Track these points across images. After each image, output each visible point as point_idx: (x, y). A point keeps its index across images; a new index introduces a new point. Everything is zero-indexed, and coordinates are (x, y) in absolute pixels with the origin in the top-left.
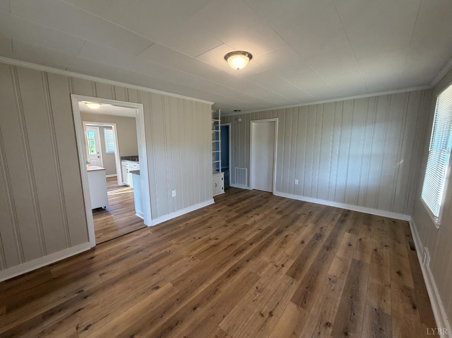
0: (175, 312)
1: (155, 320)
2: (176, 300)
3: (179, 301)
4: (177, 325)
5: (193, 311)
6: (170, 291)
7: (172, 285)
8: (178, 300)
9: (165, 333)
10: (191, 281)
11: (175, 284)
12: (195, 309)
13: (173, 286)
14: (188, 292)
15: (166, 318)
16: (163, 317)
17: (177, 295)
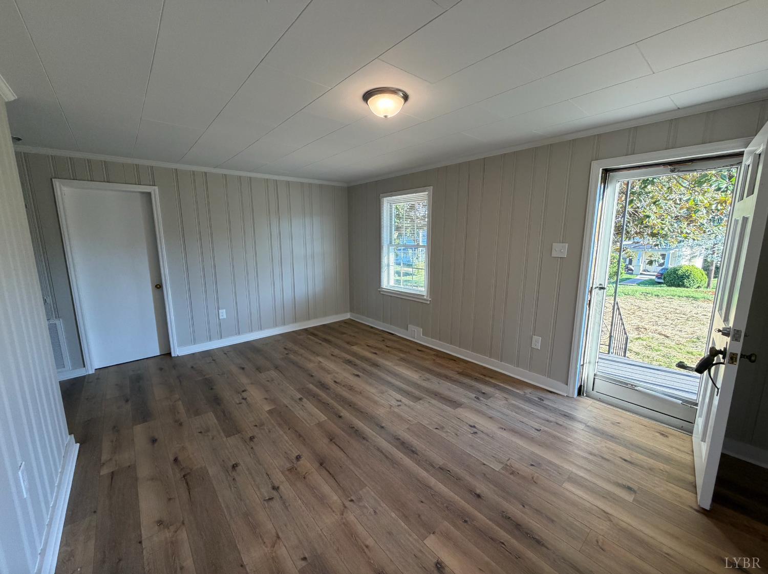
0: (490, 523)
1: (511, 553)
2: (465, 524)
3: (467, 519)
4: (509, 518)
5: (484, 498)
6: (447, 537)
7: (431, 535)
8: (466, 521)
9: (527, 534)
10: (422, 502)
11: (431, 530)
12: (479, 496)
13: (434, 533)
14: (447, 507)
15: (503, 535)
16: (502, 541)
17: (455, 525)
